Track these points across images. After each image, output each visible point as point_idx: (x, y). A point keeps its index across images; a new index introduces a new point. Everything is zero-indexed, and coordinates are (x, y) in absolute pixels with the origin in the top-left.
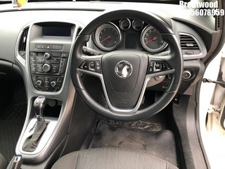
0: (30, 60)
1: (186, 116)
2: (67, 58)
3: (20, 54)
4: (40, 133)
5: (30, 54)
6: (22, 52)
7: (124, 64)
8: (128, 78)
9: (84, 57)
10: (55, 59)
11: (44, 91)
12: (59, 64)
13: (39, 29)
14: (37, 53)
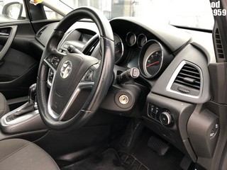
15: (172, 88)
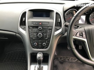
0: (29, 31)
2: (51, 29)
3: (21, 28)
5: (29, 28)
6: (23, 27)
10: (45, 30)
11: (38, 49)
12: (47, 33)
14: (33, 27)
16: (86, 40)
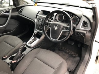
0: (37, 21)
1: (86, 53)
3: (36, 18)
4: (33, 41)
7: (56, 26)
8: (57, 30)
9: (48, 22)
13: (42, 12)
14: (39, 19)
15: (81, 28)
16: (50, 28)
